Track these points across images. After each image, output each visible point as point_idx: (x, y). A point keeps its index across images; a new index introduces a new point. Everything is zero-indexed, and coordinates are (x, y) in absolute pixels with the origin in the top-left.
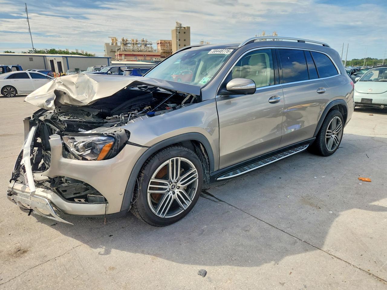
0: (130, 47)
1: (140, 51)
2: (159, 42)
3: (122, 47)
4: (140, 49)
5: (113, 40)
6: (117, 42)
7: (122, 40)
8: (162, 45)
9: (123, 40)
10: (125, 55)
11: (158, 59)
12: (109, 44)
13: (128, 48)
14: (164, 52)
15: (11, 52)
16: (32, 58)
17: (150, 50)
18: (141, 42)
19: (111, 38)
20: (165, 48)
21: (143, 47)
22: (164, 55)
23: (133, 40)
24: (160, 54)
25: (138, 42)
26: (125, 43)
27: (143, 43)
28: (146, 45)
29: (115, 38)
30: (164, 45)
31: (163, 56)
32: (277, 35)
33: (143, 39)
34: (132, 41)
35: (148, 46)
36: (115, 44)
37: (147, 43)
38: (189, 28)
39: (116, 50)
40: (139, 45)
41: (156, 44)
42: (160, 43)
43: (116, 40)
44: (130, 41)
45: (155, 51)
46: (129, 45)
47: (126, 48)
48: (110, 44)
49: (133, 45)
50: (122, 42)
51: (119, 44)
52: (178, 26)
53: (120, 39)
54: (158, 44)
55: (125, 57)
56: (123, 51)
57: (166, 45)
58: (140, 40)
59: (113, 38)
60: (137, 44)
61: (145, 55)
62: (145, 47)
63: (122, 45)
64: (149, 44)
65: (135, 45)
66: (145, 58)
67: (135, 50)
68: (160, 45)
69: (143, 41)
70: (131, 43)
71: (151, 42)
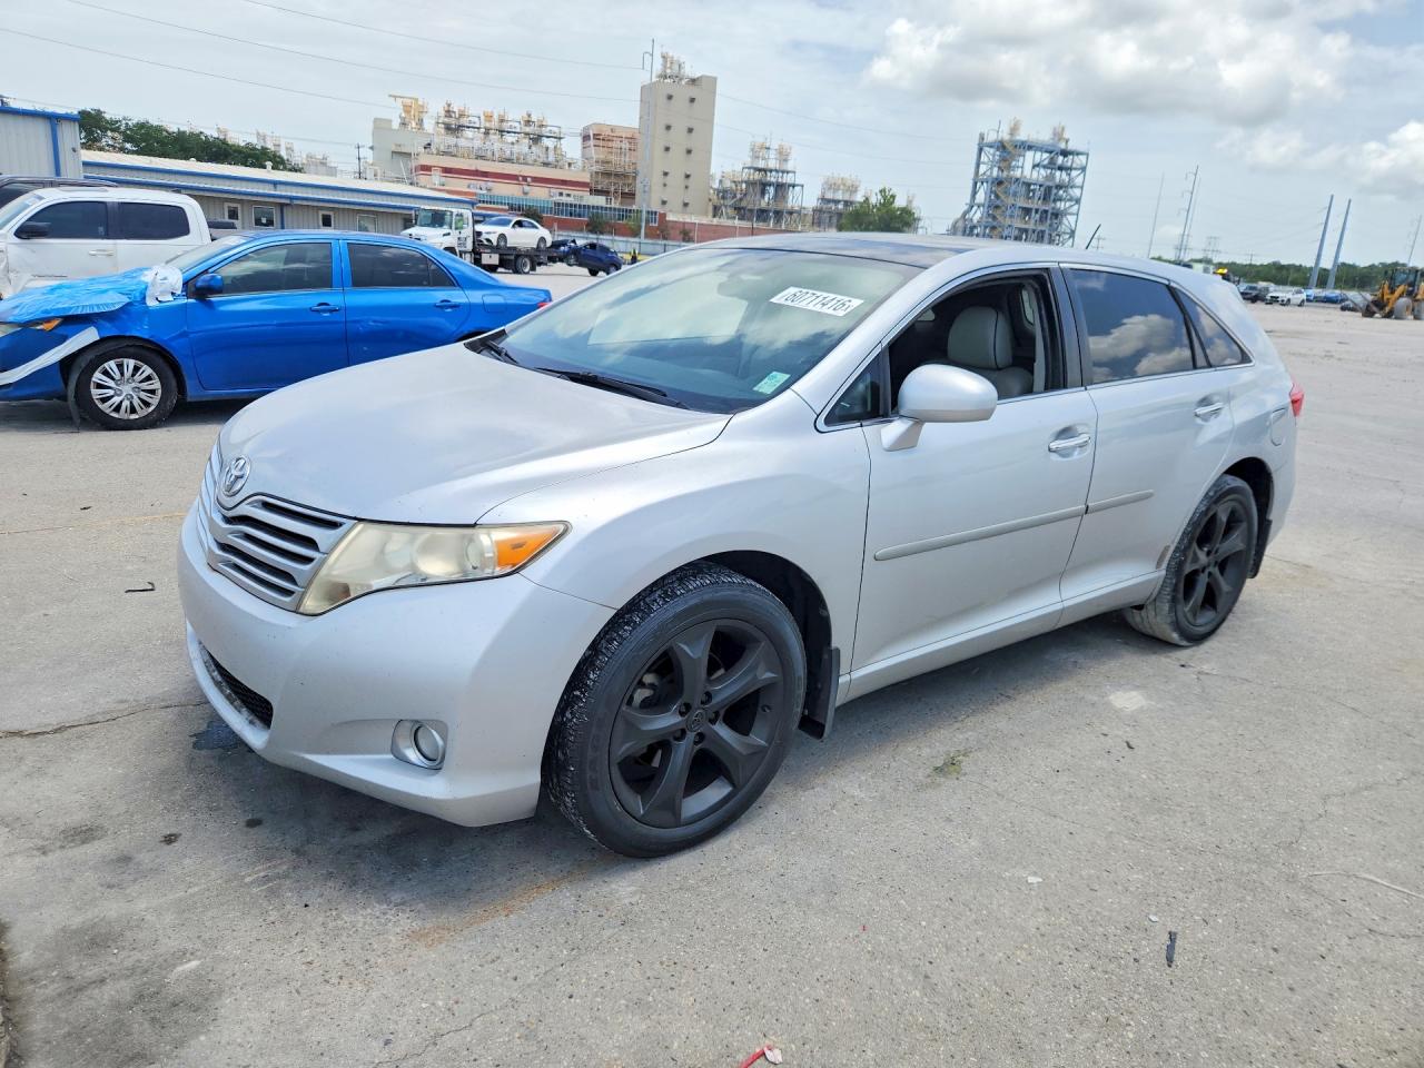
0: (471, 139)
1: (509, 160)
2: (592, 132)
3: (438, 140)
4: (508, 153)
5: (407, 108)
6: (423, 116)
7: (443, 113)
8: (601, 143)
9: (449, 113)
10: (447, 170)
11: (569, 195)
12: (391, 121)
13: (462, 142)
14: (607, 174)
17: (551, 159)
18: (517, 125)
19: (400, 100)
20: (613, 158)
21: (523, 147)
22: (603, 184)
23: (489, 117)
24: (588, 181)
25: (506, 126)
26: (454, 124)
27: (528, 130)
28: (537, 139)
29: (417, 100)
30: (605, 143)
31: (599, 188)
32: (1066, 140)
33: (529, 116)
34: (482, 118)
35: (547, 142)
36: (412, 124)
37: (545, 131)
38: (715, 79)
39: (415, 151)
40: (510, 138)
41: (580, 139)
42: (596, 135)
43: (422, 110)
44: (477, 120)
45: (570, 164)
46: (469, 133)
47: (451, 140)
48: (396, 125)
49: (487, 133)
50: (446, 120)
51: (429, 125)
52: (668, 71)
53: (435, 109)
54: (586, 138)
55: (443, 179)
56: (437, 154)
57: (616, 144)
58: (515, 116)
59: (408, 101)
60: (501, 131)
61: (529, 179)
62: (534, 148)
63: (441, 129)
64: (548, 137)
65: (494, 137)
66: (527, 188)
67: (489, 154)
68: (592, 142)
69: (528, 123)
70: (477, 125)
71: (558, 126)
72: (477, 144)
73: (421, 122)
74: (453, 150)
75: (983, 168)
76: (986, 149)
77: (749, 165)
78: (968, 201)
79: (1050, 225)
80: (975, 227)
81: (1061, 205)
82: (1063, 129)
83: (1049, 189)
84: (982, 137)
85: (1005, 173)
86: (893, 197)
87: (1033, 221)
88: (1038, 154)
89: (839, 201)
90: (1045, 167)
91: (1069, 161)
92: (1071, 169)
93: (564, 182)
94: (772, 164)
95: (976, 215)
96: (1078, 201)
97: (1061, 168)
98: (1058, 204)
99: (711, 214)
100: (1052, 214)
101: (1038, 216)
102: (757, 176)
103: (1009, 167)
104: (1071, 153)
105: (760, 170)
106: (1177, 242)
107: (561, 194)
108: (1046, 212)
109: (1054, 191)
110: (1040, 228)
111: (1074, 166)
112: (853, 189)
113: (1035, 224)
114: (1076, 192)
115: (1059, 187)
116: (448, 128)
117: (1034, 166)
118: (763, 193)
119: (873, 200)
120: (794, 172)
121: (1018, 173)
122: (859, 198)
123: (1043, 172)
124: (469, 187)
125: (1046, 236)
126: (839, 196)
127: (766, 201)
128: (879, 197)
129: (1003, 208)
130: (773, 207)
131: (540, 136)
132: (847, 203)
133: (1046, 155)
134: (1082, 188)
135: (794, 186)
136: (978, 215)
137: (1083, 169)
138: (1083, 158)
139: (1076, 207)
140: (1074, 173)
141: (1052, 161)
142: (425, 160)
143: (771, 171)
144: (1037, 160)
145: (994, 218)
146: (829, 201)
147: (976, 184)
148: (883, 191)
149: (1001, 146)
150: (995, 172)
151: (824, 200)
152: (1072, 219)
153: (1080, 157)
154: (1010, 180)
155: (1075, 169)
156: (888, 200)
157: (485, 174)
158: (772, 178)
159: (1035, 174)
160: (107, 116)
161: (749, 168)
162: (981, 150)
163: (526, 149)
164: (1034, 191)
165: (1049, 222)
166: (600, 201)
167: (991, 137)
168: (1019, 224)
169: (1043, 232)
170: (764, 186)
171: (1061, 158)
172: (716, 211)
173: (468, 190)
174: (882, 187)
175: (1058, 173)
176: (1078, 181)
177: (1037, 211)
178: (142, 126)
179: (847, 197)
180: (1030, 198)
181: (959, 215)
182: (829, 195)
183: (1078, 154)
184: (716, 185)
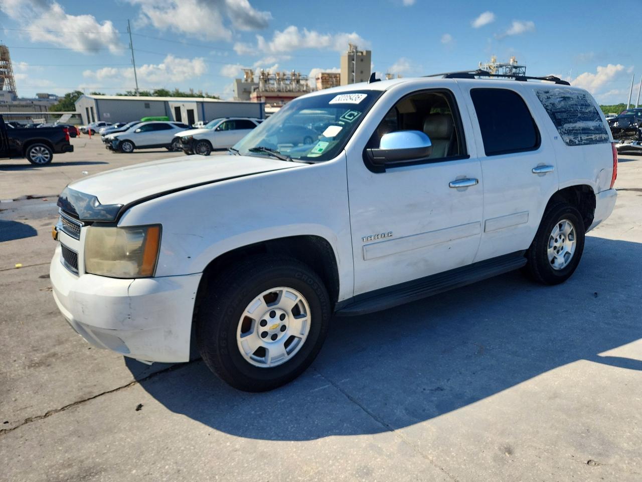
0: (273, 84)
2: (320, 76)
3: (261, 85)
4: (288, 88)
5: (247, 73)
6: (253, 76)
7: (261, 74)
8: (324, 80)
9: (263, 74)
10: (267, 97)
12: (241, 80)
13: (271, 86)
15: (99, 94)
16: (149, 104)
17: (305, 89)
18: (290, 76)
19: (244, 71)
20: (329, 86)
25: (285, 77)
26: (266, 79)
27: (294, 78)
28: (298, 82)
29: (251, 70)
30: (328, 80)
32: (516, 62)
33: (294, 72)
34: (277, 75)
35: (302, 82)
36: (249, 80)
37: (301, 78)
38: (369, 53)
39: (252, 90)
40: (288, 82)
41: (315, 80)
42: (322, 78)
43: (252, 73)
44: (274, 76)
46: (271, 82)
47: (267, 86)
48: (243, 81)
49: (279, 81)
50: (263, 77)
51: (256, 80)
52: (352, 50)
53: (258, 73)
54: (317, 79)
56: (262, 91)
57: (330, 80)
58: (289, 73)
59: (247, 71)
60: (284, 79)
63: (262, 81)
64: (302, 80)
67: (282, 89)
68: (320, 81)
69: (294, 75)
70: (275, 78)
71: (306, 76)
72: (276, 86)
73: (253, 79)
74: (268, 89)
91: (518, 70)
104: (519, 67)
111: (520, 72)
133: (507, 69)
137: (524, 73)
138: (523, 69)
149: (489, 67)
153: (522, 68)
163: (295, 86)
171: (514, 70)
183: (521, 67)
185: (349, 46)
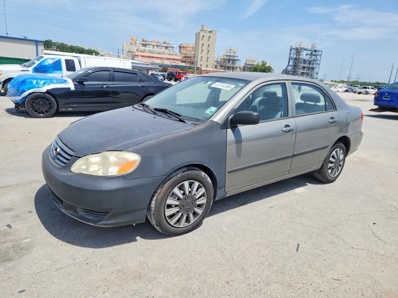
0: (149, 48)
1: (159, 53)
5: (132, 40)
6: (137, 42)
7: (142, 41)
8: (184, 49)
9: (143, 41)
10: (142, 56)
11: (175, 63)
13: (147, 48)
14: (186, 57)
17: (171, 53)
18: (162, 44)
19: (130, 37)
20: (188, 53)
21: (163, 50)
22: (185, 60)
23: (154, 42)
24: (181, 59)
25: (158, 44)
27: (165, 45)
28: (167, 48)
30: (187, 49)
32: (316, 47)
33: (165, 41)
36: (133, 44)
37: (169, 46)
40: (160, 47)
42: (183, 46)
43: (136, 40)
44: (151, 43)
45: (176, 55)
46: (148, 46)
47: (144, 48)
49: (153, 46)
50: (143, 42)
51: (138, 44)
52: (203, 29)
54: (180, 47)
55: (141, 59)
56: (140, 52)
57: (189, 49)
58: (161, 41)
60: (157, 46)
61: (165, 59)
62: (166, 50)
63: (141, 45)
64: (170, 47)
65: (155, 47)
66: (164, 61)
67: (154, 52)
68: (182, 48)
69: (165, 43)
70: (151, 44)
71: (173, 44)
72: (151, 49)
74: (144, 51)
75: (291, 55)
76: (293, 50)
77: (225, 54)
78: (287, 64)
79: (311, 71)
80: (289, 72)
81: (314, 66)
82: (315, 44)
83: (311, 61)
84: (291, 46)
85: (298, 57)
86: (266, 63)
87: (306, 70)
88: (308, 51)
89: (250, 65)
90: (309, 55)
91: (316, 53)
92: (316, 56)
93: (174, 59)
94: (232, 54)
95: (289, 68)
96: (319, 64)
97: (314, 55)
98: (313, 65)
99: (214, 68)
100: (311, 68)
101: (307, 68)
102: (228, 58)
103: (299, 55)
104: (317, 51)
105: (228, 56)
106: (348, 76)
107: (173, 62)
108: (310, 67)
109: (312, 62)
110: (308, 72)
111: (318, 55)
112: (255, 61)
113: (307, 71)
114: (318, 62)
115: (313, 61)
116: (143, 45)
117: (307, 55)
118: (229, 62)
119: (260, 64)
120: (238, 56)
121: (301, 57)
122: (256, 64)
123: (309, 56)
124: (148, 60)
125: (310, 74)
126: (250, 63)
127: (230, 64)
128: (262, 63)
129: (297, 66)
130: (232, 66)
131: (168, 47)
132: (252, 65)
133: (310, 52)
134: (320, 61)
135: (238, 60)
136: (290, 68)
137: (321, 55)
138: (321, 52)
139: (318, 66)
140: (318, 57)
141: (312, 53)
142: (136, 53)
143: (231, 56)
144: (307, 53)
145: (295, 69)
146: (248, 64)
147: (289, 59)
148: (263, 62)
149: (297, 49)
150: (295, 56)
151: (246, 64)
152: (317, 69)
154: (299, 59)
155: (319, 55)
156: (264, 64)
157: (153, 57)
158: (231, 58)
159: (307, 57)
160: (53, 42)
161: (225, 55)
162: (291, 50)
163: (164, 50)
164: (306, 61)
165: (311, 70)
166: (184, 64)
167: (294, 47)
168: (301, 71)
169: (309, 73)
170: (229, 60)
171: (314, 53)
172: (216, 67)
173: (147, 61)
174: (262, 60)
175: (313, 57)
176: (319, 59)
177: (307, 67)
178: (61, 44)
179: (253, 63)
180: (305, 64)
181: (284, 68)
182: (248, 63)
183: (319, 51)
184: (216, 60)
185: (201, 26)
